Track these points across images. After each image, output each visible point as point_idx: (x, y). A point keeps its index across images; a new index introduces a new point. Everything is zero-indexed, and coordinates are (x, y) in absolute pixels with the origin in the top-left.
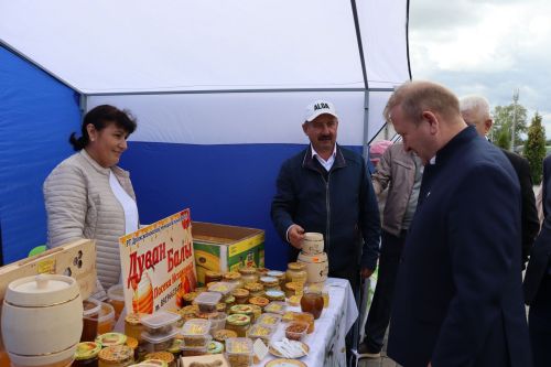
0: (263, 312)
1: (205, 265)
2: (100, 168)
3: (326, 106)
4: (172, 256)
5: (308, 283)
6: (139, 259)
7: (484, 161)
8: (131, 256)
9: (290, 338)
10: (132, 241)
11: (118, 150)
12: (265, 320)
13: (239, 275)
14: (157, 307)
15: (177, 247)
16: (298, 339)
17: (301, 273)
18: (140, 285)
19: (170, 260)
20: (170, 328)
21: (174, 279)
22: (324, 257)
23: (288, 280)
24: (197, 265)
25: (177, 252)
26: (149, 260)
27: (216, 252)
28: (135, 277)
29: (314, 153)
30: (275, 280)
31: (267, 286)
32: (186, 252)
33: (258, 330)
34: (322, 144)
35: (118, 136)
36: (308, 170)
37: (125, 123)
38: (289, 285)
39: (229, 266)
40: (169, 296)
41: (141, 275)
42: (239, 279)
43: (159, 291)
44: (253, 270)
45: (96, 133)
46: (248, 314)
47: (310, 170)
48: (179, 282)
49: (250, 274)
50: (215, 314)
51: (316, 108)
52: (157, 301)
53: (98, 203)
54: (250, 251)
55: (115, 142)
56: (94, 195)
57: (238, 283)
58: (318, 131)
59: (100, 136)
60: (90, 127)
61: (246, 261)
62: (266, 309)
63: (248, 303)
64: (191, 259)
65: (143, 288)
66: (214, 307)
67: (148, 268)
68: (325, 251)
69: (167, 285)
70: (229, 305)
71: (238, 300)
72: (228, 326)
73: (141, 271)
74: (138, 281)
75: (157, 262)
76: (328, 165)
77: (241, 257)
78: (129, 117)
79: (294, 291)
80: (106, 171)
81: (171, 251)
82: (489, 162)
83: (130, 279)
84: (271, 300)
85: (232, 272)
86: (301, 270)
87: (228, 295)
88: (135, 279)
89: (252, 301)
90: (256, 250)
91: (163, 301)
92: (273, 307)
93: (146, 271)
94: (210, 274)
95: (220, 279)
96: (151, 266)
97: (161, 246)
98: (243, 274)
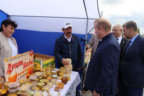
0: (50, 81)
1: (37, 66)
2: (5, 37)
3: (69, 24)
4: (25, 64)
5: (66, 73)
6: (12, 65)
7: (113, 43)
8: (9, 65)
9: (55, 90)
10: (9, 60)
11: (11, 33)
12: (50, 84)
13: (45, 70)
14: (18, 79)
15: (27, 61)
16: (57, 91)
17: (64, 70)
18: (12, 73)
19: (24, 65)
20: (17, 87)
21: (26, 70)
22: (71, 66)
23: (60, 72)
24: (34, 66)
25: (27, 63)
26: (16, 66)
27: (40, 63)
28: (10, 71)
29: (66, 37)
30: (56, 72)
31: (53, 74)
32: (31, 63)
33: (46, 88)
34: (68, 35)
35: (12, 29)
36: (64, 42)
37: (14, 25)
38: (60, 74)
39: (43, 67)
40: (23, 76)
41: (12, 70)
42: (45, 71)
43: (19, 74)
44: (50, 69)
45: (5, 27)
46: (44, 83)
47: (65, 42)
48: (27, 71)
49: (49, 70)
50: (34, 82)
51: (67, 24)
52: (18, 77)
53: (3, 48)
54: (50, 63)
55: (11, 30)
56: (2, 45)
57: (45, 72)
58: (67, 31)
59: (6, 28)
60: (3, 25)
61: (49, 66)
62: (51, 81)
63: (46, 79)
64: (33, 65)
65: (13, 74)
66: (35, 80)
67: (15, 68)
68: (72, 64)
69: (23, 72)
70: (40, 79)
71: (43, 78)
72: (38, 86)
73: (13, 69)
74: (11, 72)
75: (19, 66)
76: (69, 40)
77: (47, 65)
78: (15, 23)
79: (61, 75)
80: (7, 38)
81: (25, 63)
82: (114, 43)
83: (8, 71)
84: (53, 78)
85: (44, 69)
86: (64, 69)
87: (40, 76)
88: (10, 72)
89: (48, 78)
90: (53, 62)
91: (21, 77)
92: (53, 80)
93: (14, 69)
94: (37, 69)
95: (39, 71)
96: (17, 67)
97: (21, 61)
98: (46, 69)
